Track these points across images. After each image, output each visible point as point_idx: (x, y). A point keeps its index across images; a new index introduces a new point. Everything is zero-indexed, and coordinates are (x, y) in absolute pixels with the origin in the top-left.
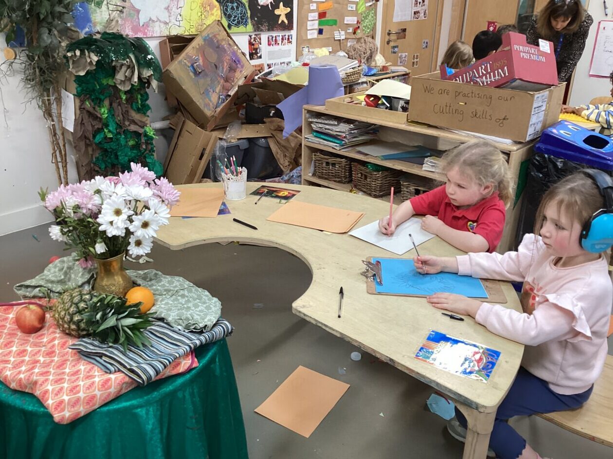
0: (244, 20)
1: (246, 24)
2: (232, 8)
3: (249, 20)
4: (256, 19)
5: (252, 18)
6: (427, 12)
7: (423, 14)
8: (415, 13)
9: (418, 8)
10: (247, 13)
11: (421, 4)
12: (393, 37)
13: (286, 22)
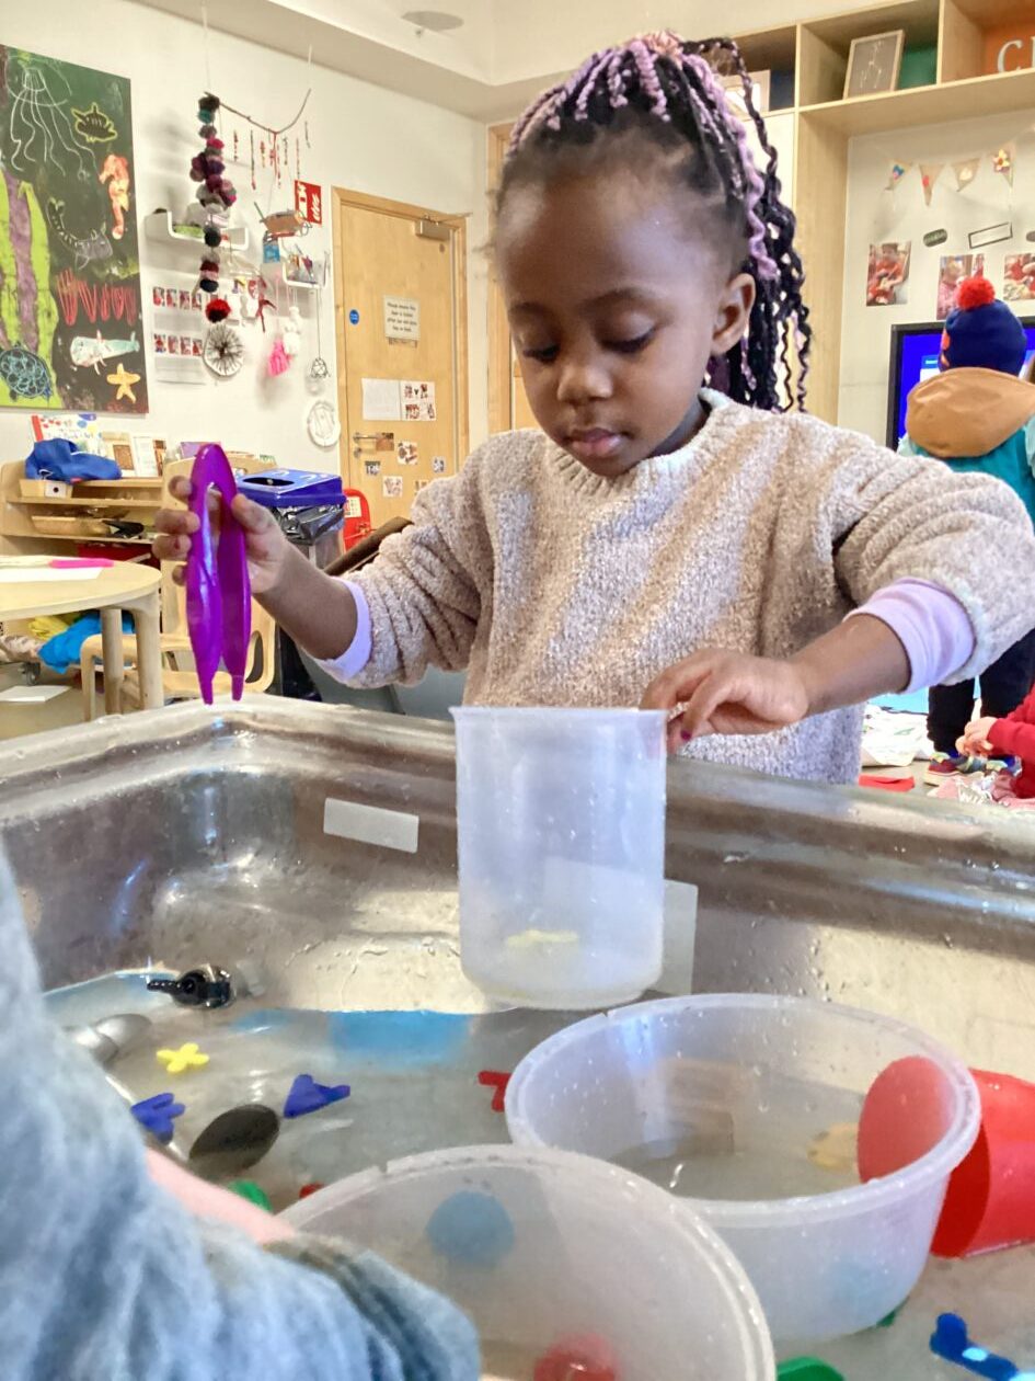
0: (44, 388)
1: (47, 394)
2: (19, 365)
3: (54, 389)
4: (68, 387)
5: (60, 383)
6: (434, 408)
7: (426, 411)
8: (408, 408)
9: (415, 400)
10: (50, 376)
11: (419, 393)
12: (368, 445)
13: (133, 397)
